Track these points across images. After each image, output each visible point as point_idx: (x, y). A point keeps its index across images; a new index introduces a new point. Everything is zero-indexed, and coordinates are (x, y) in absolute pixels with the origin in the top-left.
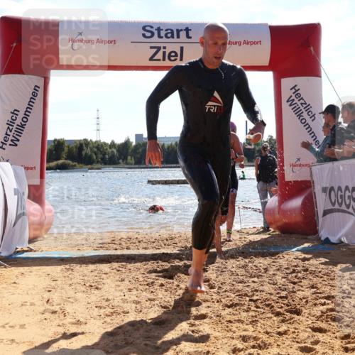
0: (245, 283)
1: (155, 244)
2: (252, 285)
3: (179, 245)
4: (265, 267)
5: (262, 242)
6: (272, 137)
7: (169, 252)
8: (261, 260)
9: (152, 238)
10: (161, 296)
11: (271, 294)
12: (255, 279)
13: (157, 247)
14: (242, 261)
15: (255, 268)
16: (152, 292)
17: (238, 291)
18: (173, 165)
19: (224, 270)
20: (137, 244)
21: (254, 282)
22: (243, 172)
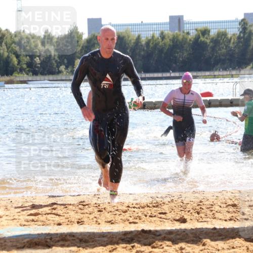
1: (127, 215)
3: (169, 216)
7: (152, 228)
9: (122, 204)
13: (131, 220)
18: (156, 75)
20: (97, 214)
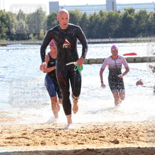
1: (77, 138)
3: (107, 139)
9: (73, 130)
13: (79, 142)
18: (97, 40)
20: (55, 138)
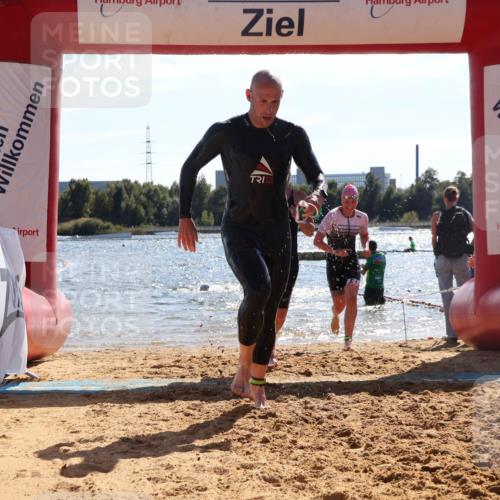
0: (414, 437)
2: (428, 441)
4: (450, 409)
5: (445, 365)
6: (463, 174)
8: (443, 397)
10: (263, 461)
11: (462, 458)
12: (433, 432)
14: (408, 399)
15: (431, 411)
16: (248, 453)
17: (403, 452)
19: (376, 414)
21: (430, 436)
22: (410, 239)
